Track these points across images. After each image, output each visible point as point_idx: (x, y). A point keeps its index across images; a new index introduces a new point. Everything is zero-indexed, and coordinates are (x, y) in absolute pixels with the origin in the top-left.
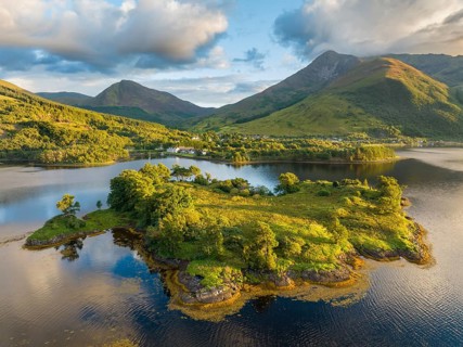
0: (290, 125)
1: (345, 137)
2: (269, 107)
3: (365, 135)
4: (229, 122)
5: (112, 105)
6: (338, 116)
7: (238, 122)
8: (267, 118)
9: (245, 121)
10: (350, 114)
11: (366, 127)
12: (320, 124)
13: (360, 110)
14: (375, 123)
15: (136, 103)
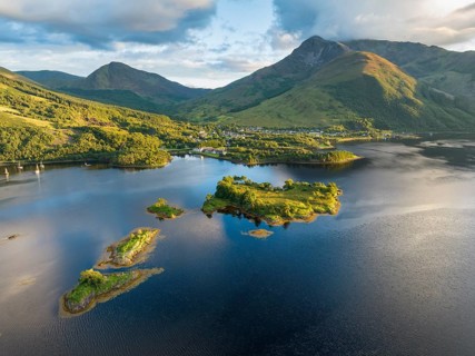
0: (279, 116)
1: (325, 129)
2: (259, 95)
3: (342, 128)
4: (224, 110)
5: (103, 88)
6: (321, 108)
7: (232, 111)
8: (258, 108)
9: (239, 110)
10: (331, 107)
11: (344, 120)
12: (305, 116)
13: (339, 104)
14: (352, 116)
15: (127, 86)
